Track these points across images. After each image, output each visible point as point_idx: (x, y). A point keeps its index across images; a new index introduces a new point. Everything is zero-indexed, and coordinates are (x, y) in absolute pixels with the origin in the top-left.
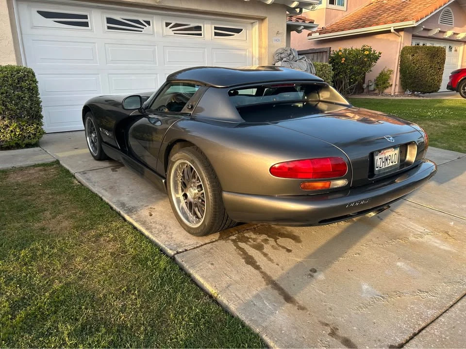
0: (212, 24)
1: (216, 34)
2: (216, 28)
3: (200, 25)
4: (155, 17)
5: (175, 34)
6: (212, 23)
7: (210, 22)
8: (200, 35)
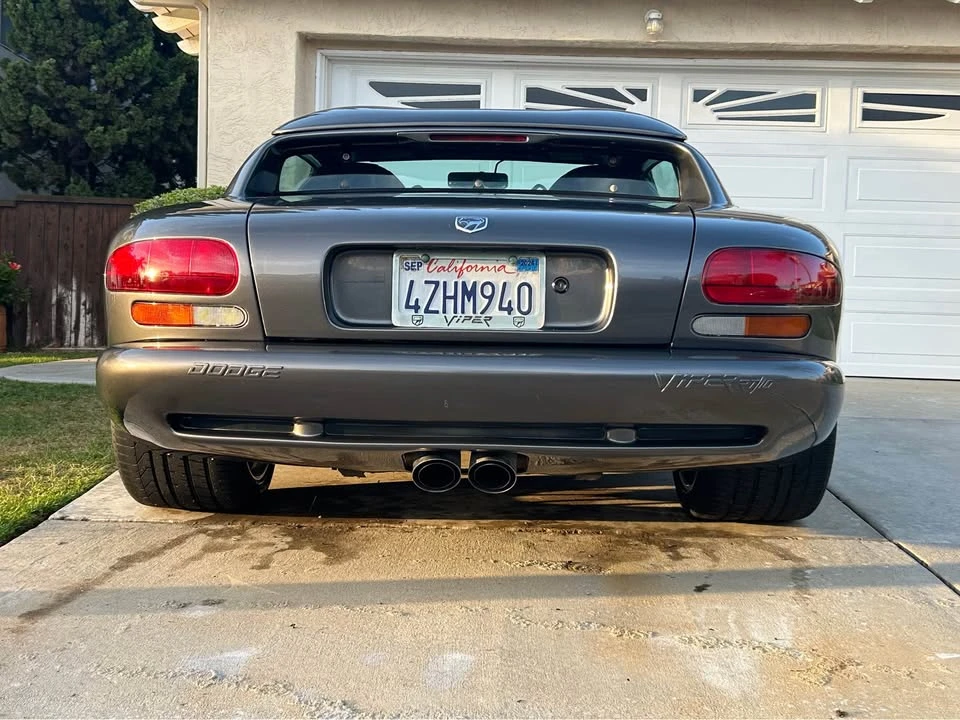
0: (854, 86)
1: (868, 115)
2: (868, 98)
3: (809, 90)
4: (663, 78)
5: (720, 119)
6: (854, 83)
7: (849, 80)
8: (811, 118)
